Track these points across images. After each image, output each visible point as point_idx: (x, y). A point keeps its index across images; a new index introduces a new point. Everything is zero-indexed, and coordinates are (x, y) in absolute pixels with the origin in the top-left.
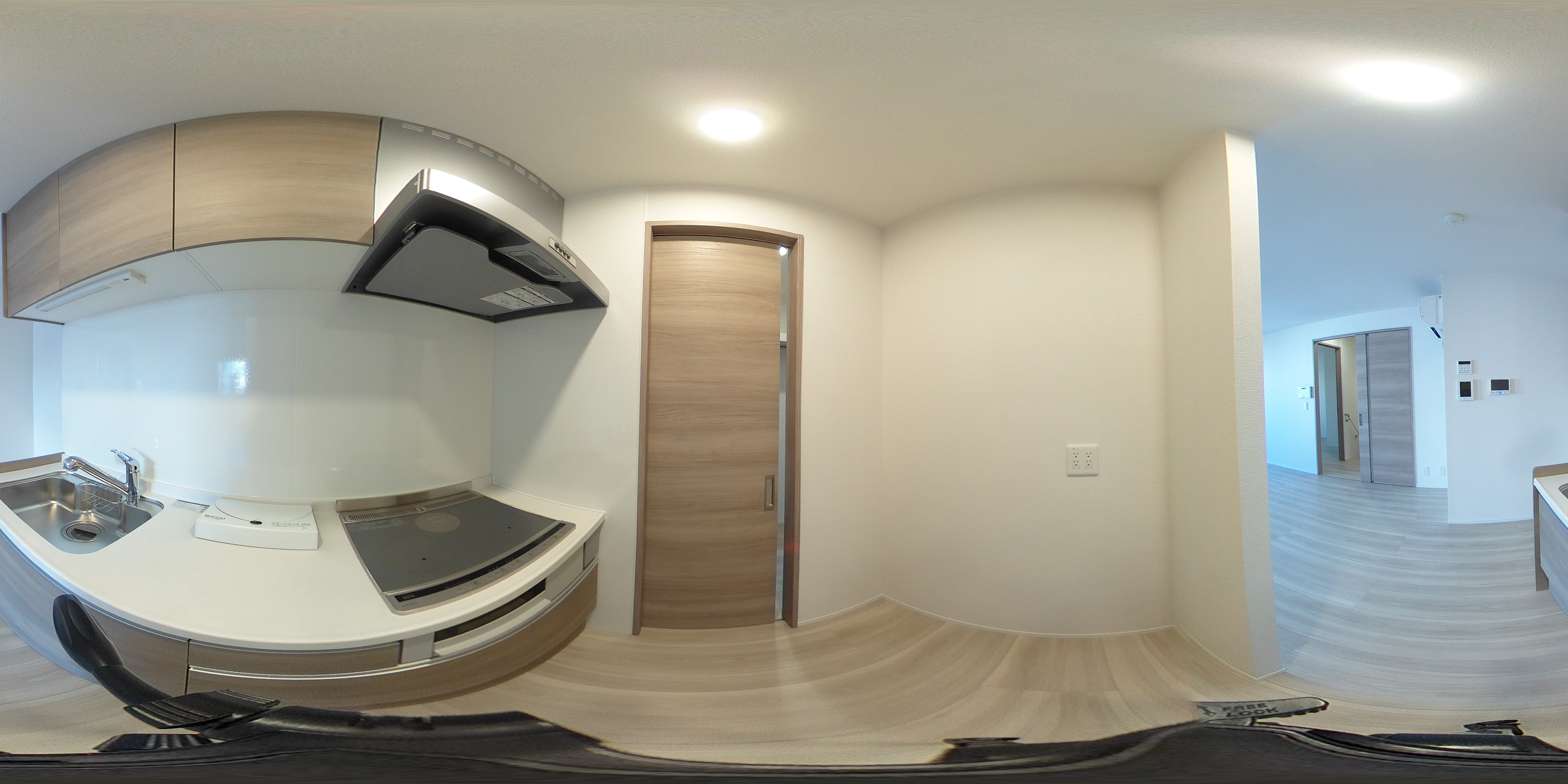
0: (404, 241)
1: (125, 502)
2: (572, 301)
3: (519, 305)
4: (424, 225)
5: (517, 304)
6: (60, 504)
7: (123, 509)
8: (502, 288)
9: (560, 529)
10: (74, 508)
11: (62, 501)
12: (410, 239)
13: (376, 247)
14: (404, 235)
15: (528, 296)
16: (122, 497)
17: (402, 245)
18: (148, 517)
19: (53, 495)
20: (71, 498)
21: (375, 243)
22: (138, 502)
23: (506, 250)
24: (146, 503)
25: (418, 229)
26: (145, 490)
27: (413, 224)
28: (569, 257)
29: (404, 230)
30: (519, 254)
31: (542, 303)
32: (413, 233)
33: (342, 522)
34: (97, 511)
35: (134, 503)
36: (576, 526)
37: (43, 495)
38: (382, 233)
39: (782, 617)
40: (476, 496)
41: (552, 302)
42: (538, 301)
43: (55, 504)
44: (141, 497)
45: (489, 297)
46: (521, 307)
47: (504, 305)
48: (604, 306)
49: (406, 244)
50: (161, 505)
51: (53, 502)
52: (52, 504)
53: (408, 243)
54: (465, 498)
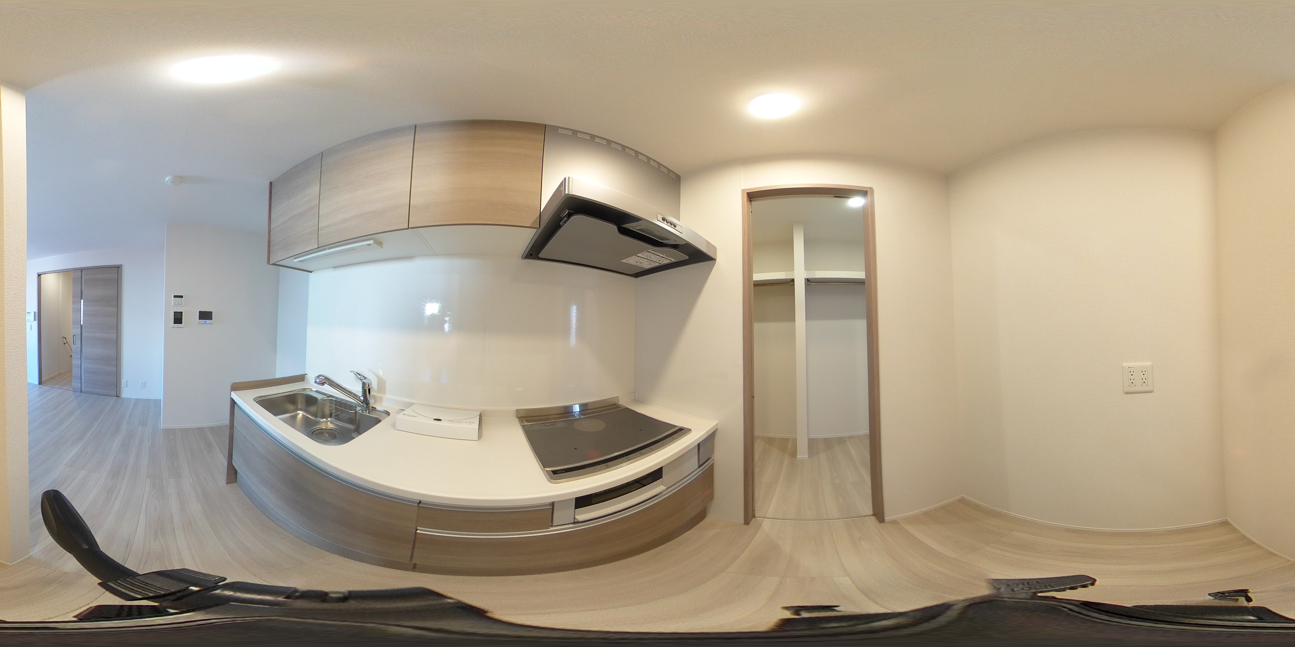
0: (561, 223)
1: (360, 411)
2: (688, 257)
3: (650, 264)
4: (573, 212)
5: (648, 263)
6: (305, 414)
7: (358, 417)
8: (634, 253)
9: (680, 431)
10: (316, 416)
11: (306, 411)
12: (565, 223)
13: (542, 230)
14: (561, 219)
15: (653, 257)
16: (356, 408)
17: (560, 227)
18: (378, 421)
19: (299, 407)
20: (313, 409)
21: (541, 227)
22: (370, 411)
23: (627, 226)
24: (377, 412)
25: (569, 215)
26: (375, 402)
27: (566, 211)
28: (675, 226)
29: (561, 216)
30: (638, 228)
31: (666, 262)
32: (566, 218)
33: (521, 424)
34: (335, 419)
35: (368, 411)
36: (692, 430)
37: (291, 407)
38: (546, 219)
39: (873, 511)
40: (620, 407)
41: (673, 260)
42: (663, 260)
43: (301, 414)
44: (372, 407)
45: (626, 259)
46: (652, 266)
47: (638, 264)
48: (713, 259)
49: (563, 226)
50: (388, 413)
51: (299, 412)
52: (298, 414)
53: (563, 225)
54: (614, 408)
